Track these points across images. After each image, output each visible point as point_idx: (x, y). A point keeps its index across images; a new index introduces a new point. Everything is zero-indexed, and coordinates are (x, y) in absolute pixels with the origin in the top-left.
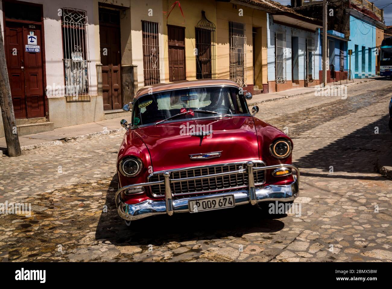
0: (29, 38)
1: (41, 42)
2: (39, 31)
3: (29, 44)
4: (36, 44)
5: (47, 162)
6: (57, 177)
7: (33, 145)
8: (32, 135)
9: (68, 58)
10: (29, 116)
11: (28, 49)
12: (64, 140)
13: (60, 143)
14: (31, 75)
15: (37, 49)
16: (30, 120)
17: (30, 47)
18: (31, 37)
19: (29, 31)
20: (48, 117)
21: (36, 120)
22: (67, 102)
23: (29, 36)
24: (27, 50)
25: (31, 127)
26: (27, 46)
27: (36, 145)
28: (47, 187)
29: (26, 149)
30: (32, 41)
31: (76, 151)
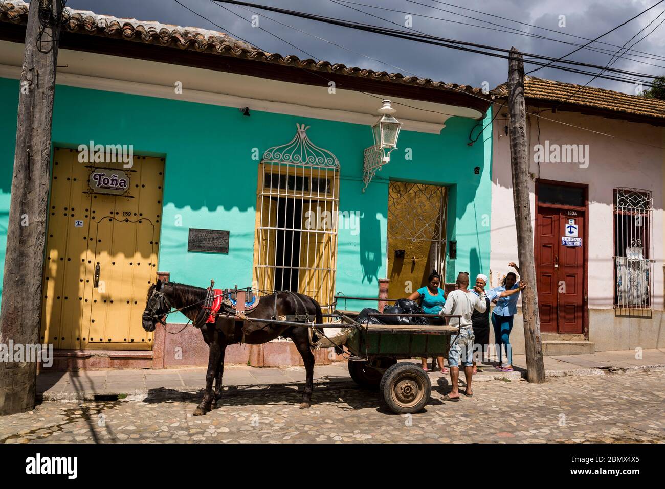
0: (568, 228)
1: (584, 233)
2: (582, 218)
3: (566, 235)
4: (577, 236)
5: (579, 398)
6: (591, 422)
7: (563, 371)
8: (562, 356)
9: (621, 255)
10: (560, 330)
11: (565, 241)
12: (608, 369)
13: (601, 373)
14: (567, 276)
15: (578, 242)
16: (562, 335)
17: (568, 239)
18: (571, 227)
19: (568, 219)
20: (586, 334)
21: (570, 337)
22: (617, 316)
23: (567, 225)
24: (564, 243)
25: (562, 346)
26: (563, 238)
27: (567, 371)
28: (575, 434)
29: (552, 375)
30: (571, 232)
31: (624, 389)
